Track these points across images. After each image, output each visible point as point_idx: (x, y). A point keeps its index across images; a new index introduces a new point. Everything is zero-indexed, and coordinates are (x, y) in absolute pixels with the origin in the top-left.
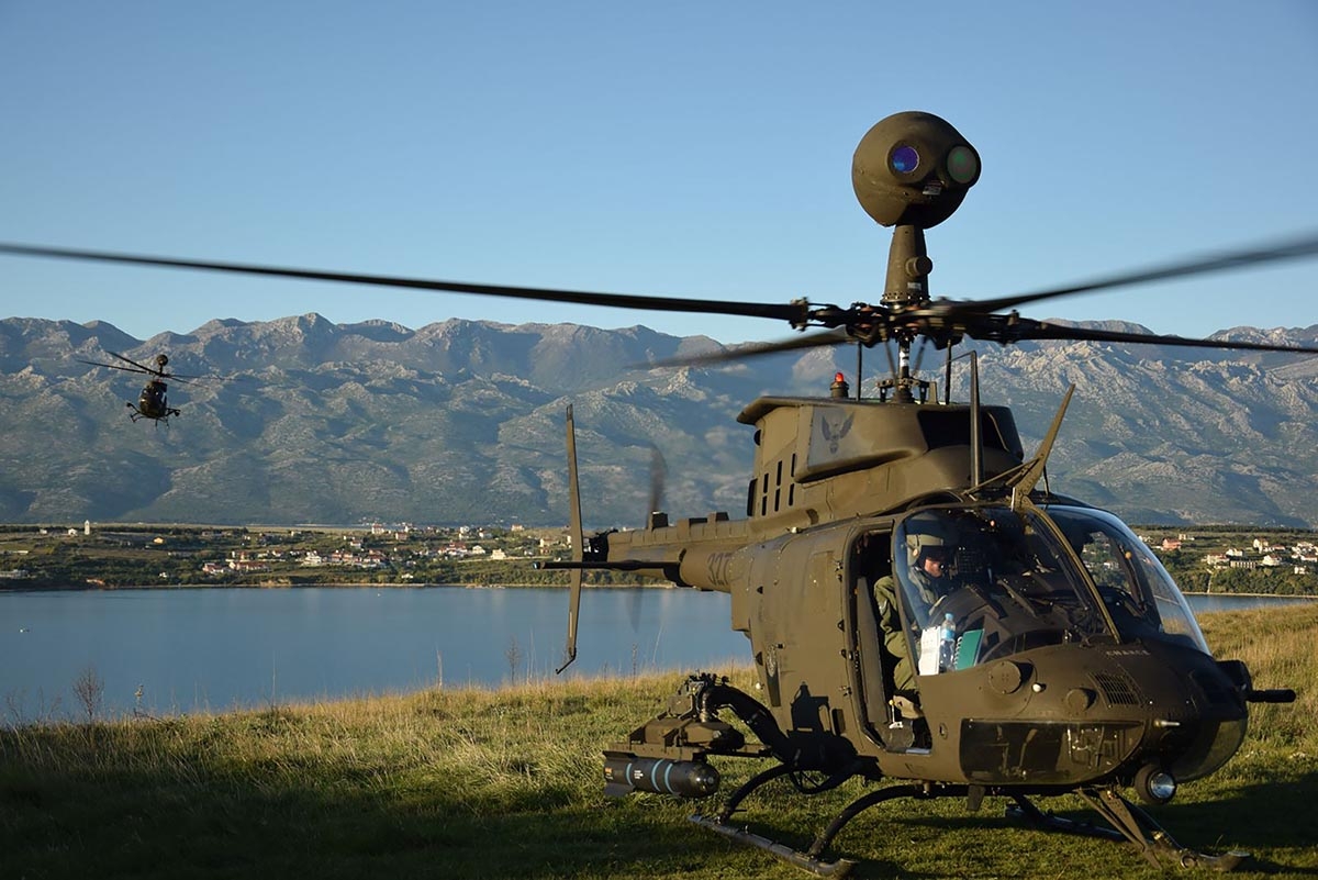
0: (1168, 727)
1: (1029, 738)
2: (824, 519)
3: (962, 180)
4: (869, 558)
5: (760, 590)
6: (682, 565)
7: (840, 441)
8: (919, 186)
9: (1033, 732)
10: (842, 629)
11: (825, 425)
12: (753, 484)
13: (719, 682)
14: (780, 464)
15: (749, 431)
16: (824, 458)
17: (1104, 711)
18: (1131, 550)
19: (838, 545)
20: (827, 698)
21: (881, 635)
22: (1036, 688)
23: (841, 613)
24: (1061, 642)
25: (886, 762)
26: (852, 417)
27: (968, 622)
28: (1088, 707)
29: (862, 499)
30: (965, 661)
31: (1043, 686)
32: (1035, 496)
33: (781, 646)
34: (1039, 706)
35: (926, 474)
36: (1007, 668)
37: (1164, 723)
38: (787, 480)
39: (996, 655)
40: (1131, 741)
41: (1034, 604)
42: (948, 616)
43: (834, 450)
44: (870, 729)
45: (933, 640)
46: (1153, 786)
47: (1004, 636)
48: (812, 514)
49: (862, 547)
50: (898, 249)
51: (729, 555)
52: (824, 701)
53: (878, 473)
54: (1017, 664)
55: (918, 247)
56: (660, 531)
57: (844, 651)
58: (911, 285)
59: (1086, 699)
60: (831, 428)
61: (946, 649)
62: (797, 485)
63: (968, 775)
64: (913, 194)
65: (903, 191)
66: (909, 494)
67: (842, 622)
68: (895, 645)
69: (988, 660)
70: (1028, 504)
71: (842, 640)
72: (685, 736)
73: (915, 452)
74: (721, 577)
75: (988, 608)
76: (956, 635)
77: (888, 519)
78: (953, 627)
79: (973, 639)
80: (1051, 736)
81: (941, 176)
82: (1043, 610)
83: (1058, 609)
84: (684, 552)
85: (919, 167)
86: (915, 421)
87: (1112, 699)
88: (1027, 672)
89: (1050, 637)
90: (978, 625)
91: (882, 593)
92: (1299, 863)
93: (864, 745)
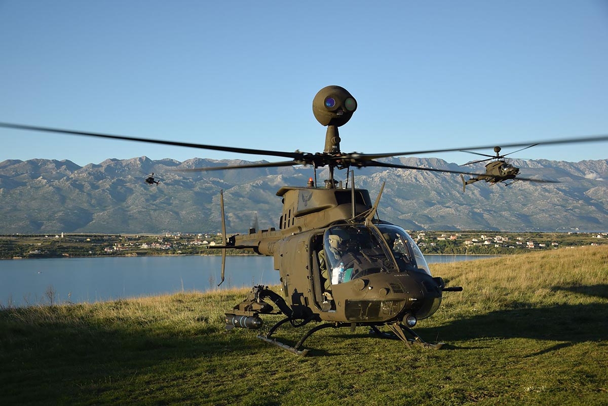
0: (414, 301)
1: (369, 306)
2: (304, 230)
3: (351, 110)
4: (317, 244)
5: (282, 255)
6: (260, 246)
7: (308, 202)
8: (335, 112)
9: (370, 304)
10: (308, 269)
11: (303, 197)
12: (282, 217)
13: (265, 288)
14: (290, 210)
15: (280, 199)
16: (303, 208)
17: (392, 296)
18: (407, 240)
19: (306, 239)
20: (303, 293)
21: (320, 271)
22: (370, 288)
23: (307, 263)
24: (380, 272)
25: (322, 315)
26: (312, 194)
27: (348, 266)
28: (387, 294)
29: (315, 222)
30: (347, 279)
31: (372, 288)
32: (373, 221)
33: (288, 275)
34: (372, 295)
35: (337, 214)
36: (360, 282)
37: (412, 299)
38: (292, 216)
39: (357, 277)
40: (402, 306)
41: (371, 259)
42: (341, 263)
43: (306, 205)
44: (317, 304)
45: (337, 272)
46: (409, 321)
47: (360, 270)
48: (300, 228)
49: (315, 239)
50: (329, 134)
51: (275, 243)
52: (302, 294)
53: (321, 213)
54: (364, 280)
55: (336, 134)
56: (252, 235)
57: (308, 277)
58: (333, 147)
59: (386, 292)
60: (305, 197)
61: (341, 275)
62: (295, 218)
63: (348, 319)
64: (333, 114)
65: (330, 113)
66: (331, 221)
67: (307, 266)
68: (325, 275)
69: (354, 279)
70: (371, 224)
71: (307, 273)
72: (252, 308)
73: (333, 206)
74: (272, 251)
75: (355, 261)
76: (344, 270)
77: (323, 230)
78: (343, 267)
79: (350, 271)
80: (376, 305)
81: (343, 108)
82: (374, 261)
83: (380, 261)
84: (260, 242)
85: (335, 104)
86: (334, 195)
87: (395, 292)
88: (367, 283)
89: (375, 270)
90: (352, 266)
91: (321, 256)
92: (463, 346)
93: (315, 310)
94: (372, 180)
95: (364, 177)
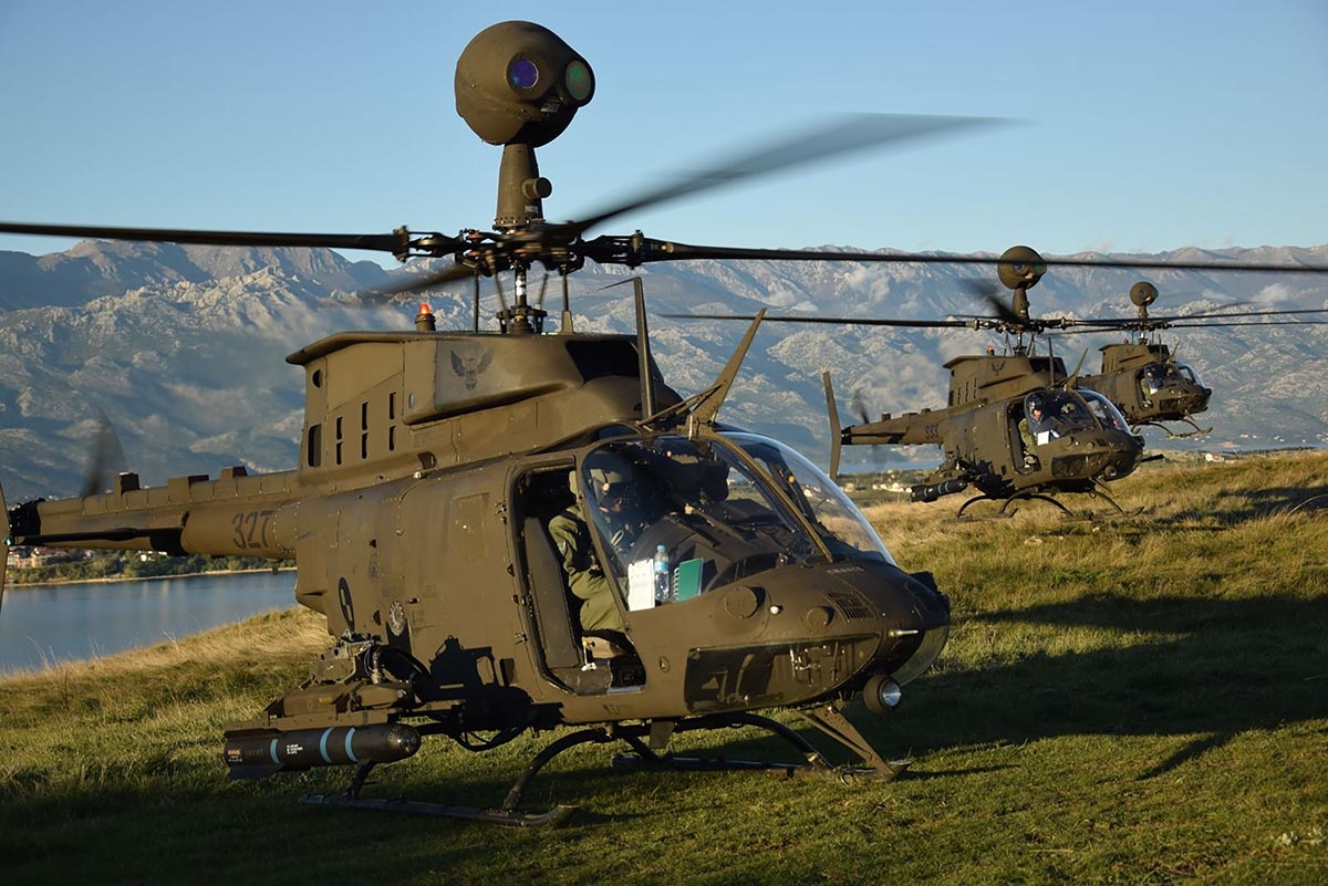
3: (579, 97)
5: (372, 543)
8: (539, 103)
9: (749, 658)
10: (512, 573)
11: (455, 360)
12: (315, 430)
14: (364, 406)
16: (459, 396)
22: (774, 609)
23: (508, 557)
26: (492, 351)
31: (780, 608)
33: (415, 600)
34: (781, 628)
36: (742, 593)
37: (899, 632)
41: (739, 531)
42: (660, 548)
43: (471, 387)
44: (550, 674)
45: (644, 573)
46: (884, 695)
48: (426, 457)
49: (524, 485)
50: (511, 169)
57: (515, 596)
58: (529, 209)
59: (826, 617)
60: (464, 362)
61: (662, 582)
62: (399, 428)
64: (531, 111)
65: (521, 108)
67: (512, 567)
70: (708, 433)
73: (570, 384)
76: (671, 566)
78: (666, 559)
81: (560, 92)
85: (539, 82)
90: (689, 555)
91: (557, 534)
93: (543, 692)
94: (90, 319)
95: (57, 312)
